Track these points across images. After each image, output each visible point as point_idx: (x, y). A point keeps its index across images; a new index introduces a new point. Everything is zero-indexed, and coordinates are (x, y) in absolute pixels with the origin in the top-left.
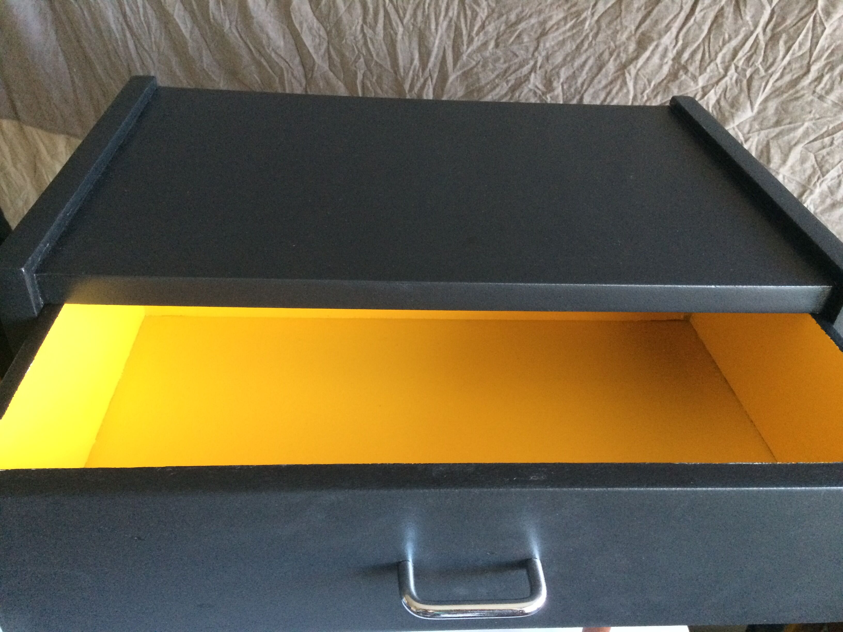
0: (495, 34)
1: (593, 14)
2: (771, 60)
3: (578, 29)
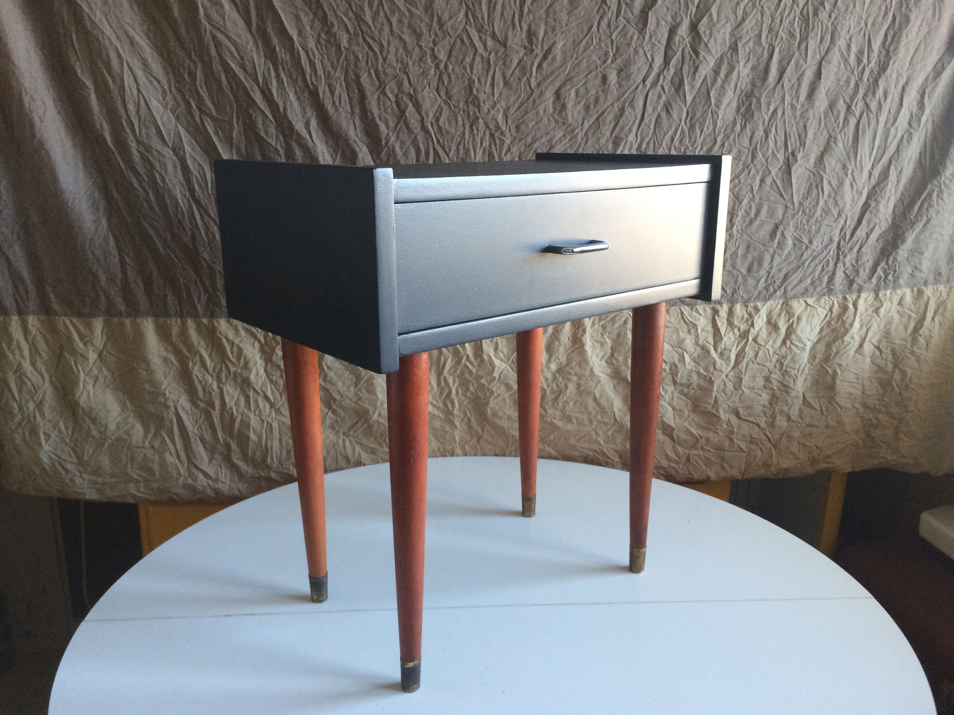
0: (518, 154)
1: (582, 130)
2: (693, 139)
3: (574, 140)
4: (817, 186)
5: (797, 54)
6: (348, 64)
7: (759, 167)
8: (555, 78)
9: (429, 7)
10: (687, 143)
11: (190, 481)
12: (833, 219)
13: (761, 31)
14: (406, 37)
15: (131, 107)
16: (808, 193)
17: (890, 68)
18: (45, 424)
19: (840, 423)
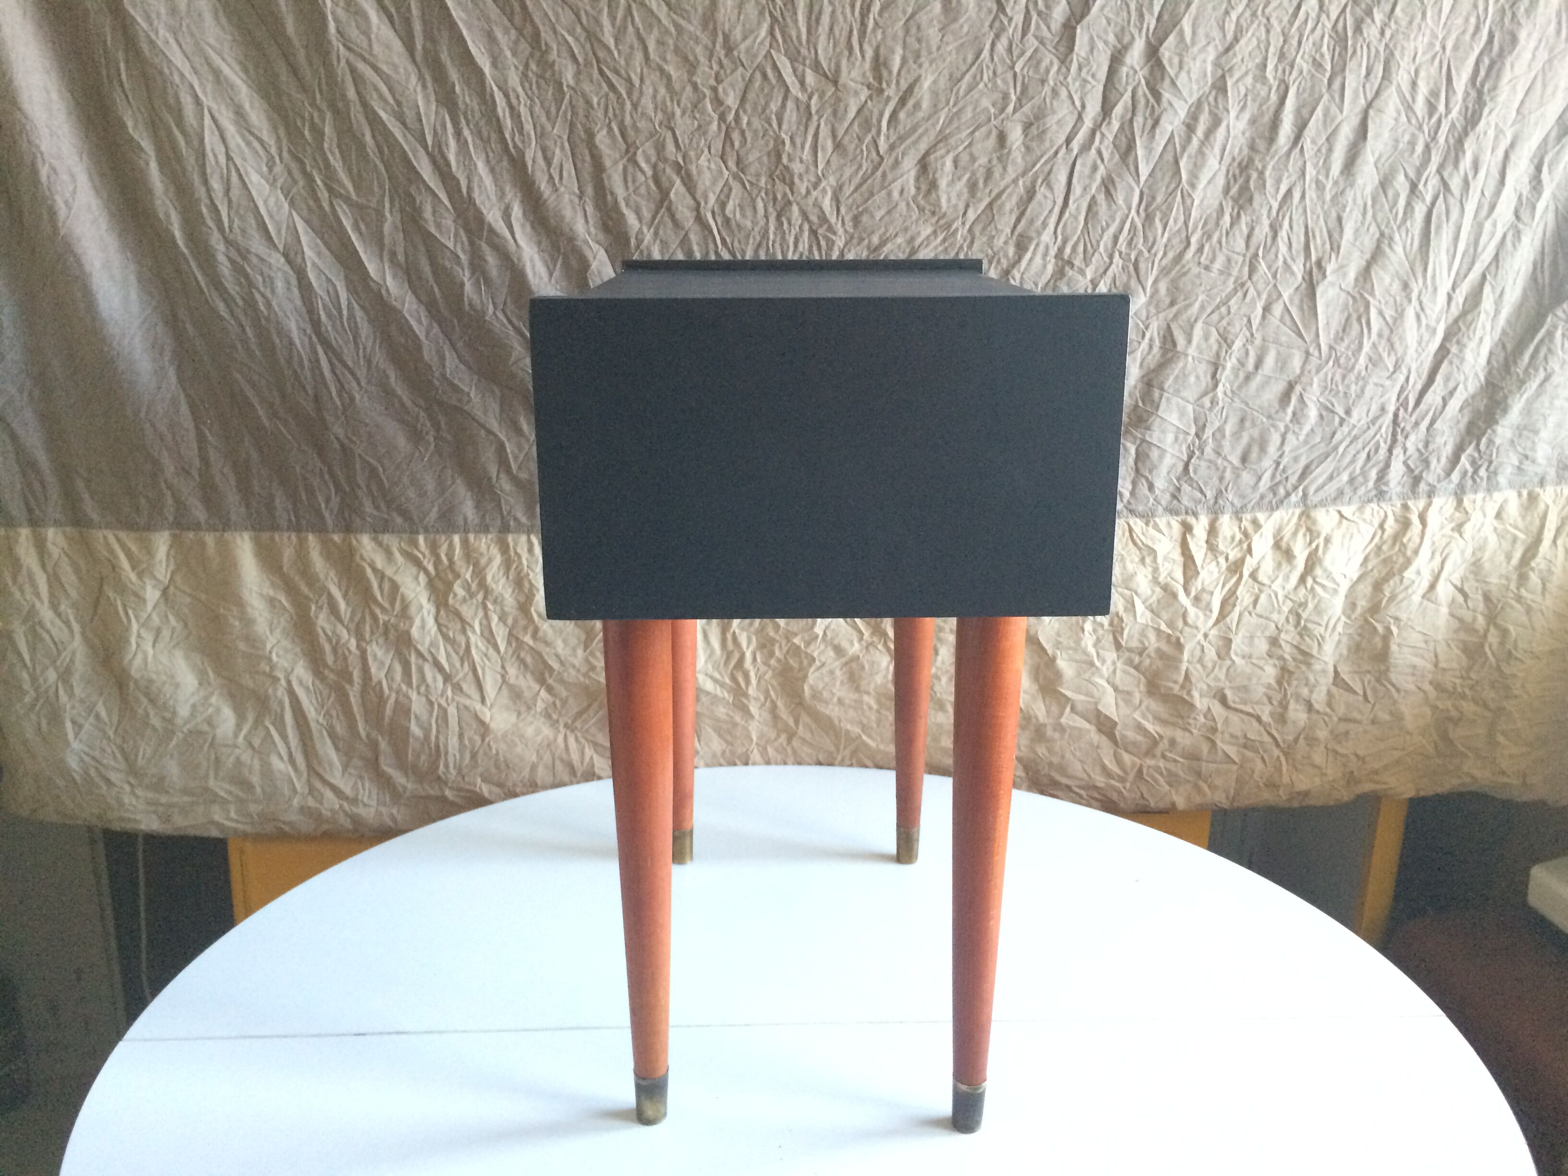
2: (1151, 239)
4: (1359, 319)
5: (1326, 97)
6: (574, 113)
7: (1261, 286)
8: (920, 137)
9: (709, 19)
10: (1140, 246)
11: (311, 802)
12: (1387, 374)
13: (1266, 59)
14: (671, 69)
15: (216, 185)
16: (1344, 330)
17: (1483, 122)
18: (73, 707)
19: (1397, 717)
